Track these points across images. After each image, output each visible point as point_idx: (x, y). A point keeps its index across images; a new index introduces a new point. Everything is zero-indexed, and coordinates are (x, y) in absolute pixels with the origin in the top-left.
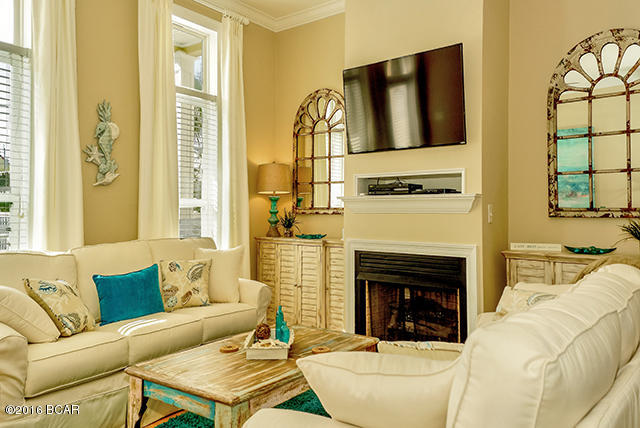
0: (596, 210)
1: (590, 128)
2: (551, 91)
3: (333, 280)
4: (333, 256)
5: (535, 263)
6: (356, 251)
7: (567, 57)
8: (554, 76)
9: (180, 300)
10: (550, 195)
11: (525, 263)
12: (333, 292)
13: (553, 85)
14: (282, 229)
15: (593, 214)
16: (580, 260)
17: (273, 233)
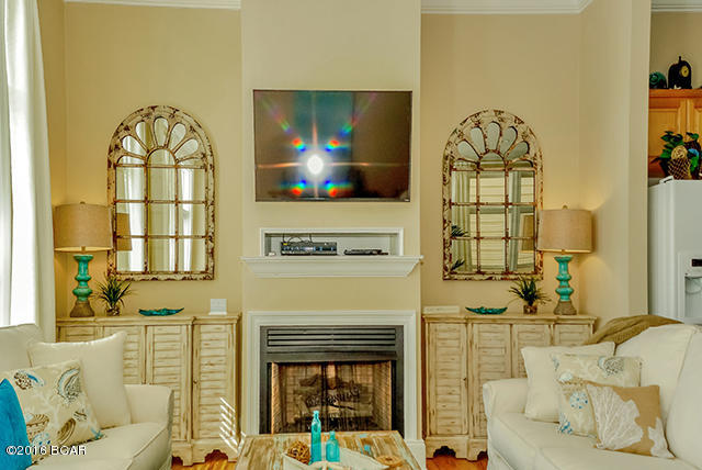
0: (483, 274)
1: (478, 197)
2: (446, 158)
3: (206, 369)
4: (204, 337)
5: (452, 326)
6: (261, 327)
7: (460, 127)
8: (449, 143)
9: (55, 437)
10: (445, 258)
11: (444, 326)
12: (204, 385)
13: (448, 152)
14: (100, 305)
15: (480, 277)
16: (494, 320)
17: (85, 311)
